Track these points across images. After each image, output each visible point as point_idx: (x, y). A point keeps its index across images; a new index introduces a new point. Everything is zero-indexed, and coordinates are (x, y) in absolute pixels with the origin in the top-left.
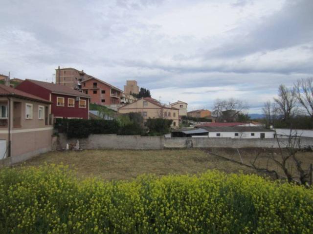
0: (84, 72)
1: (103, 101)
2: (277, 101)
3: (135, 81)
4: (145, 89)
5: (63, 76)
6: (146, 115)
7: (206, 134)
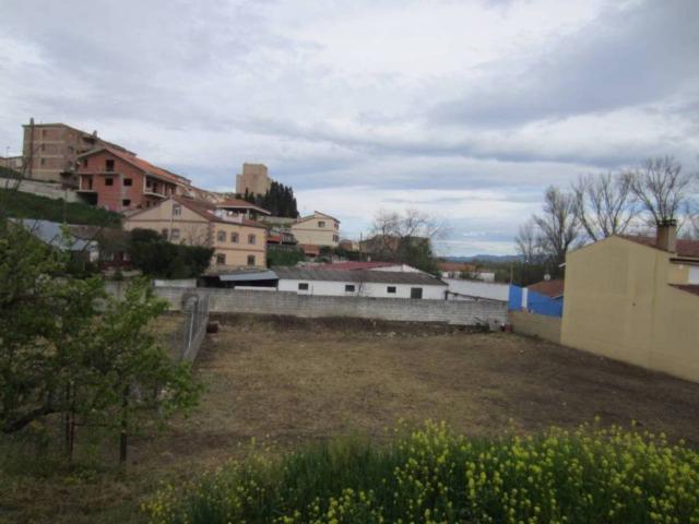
0: (98, 136)
1: (127, 203)
2: (540, 223)
3: (261, 166)
4: (281, 185)
5: (41, 142)
6: (177, 237)
7: (273, 283)
